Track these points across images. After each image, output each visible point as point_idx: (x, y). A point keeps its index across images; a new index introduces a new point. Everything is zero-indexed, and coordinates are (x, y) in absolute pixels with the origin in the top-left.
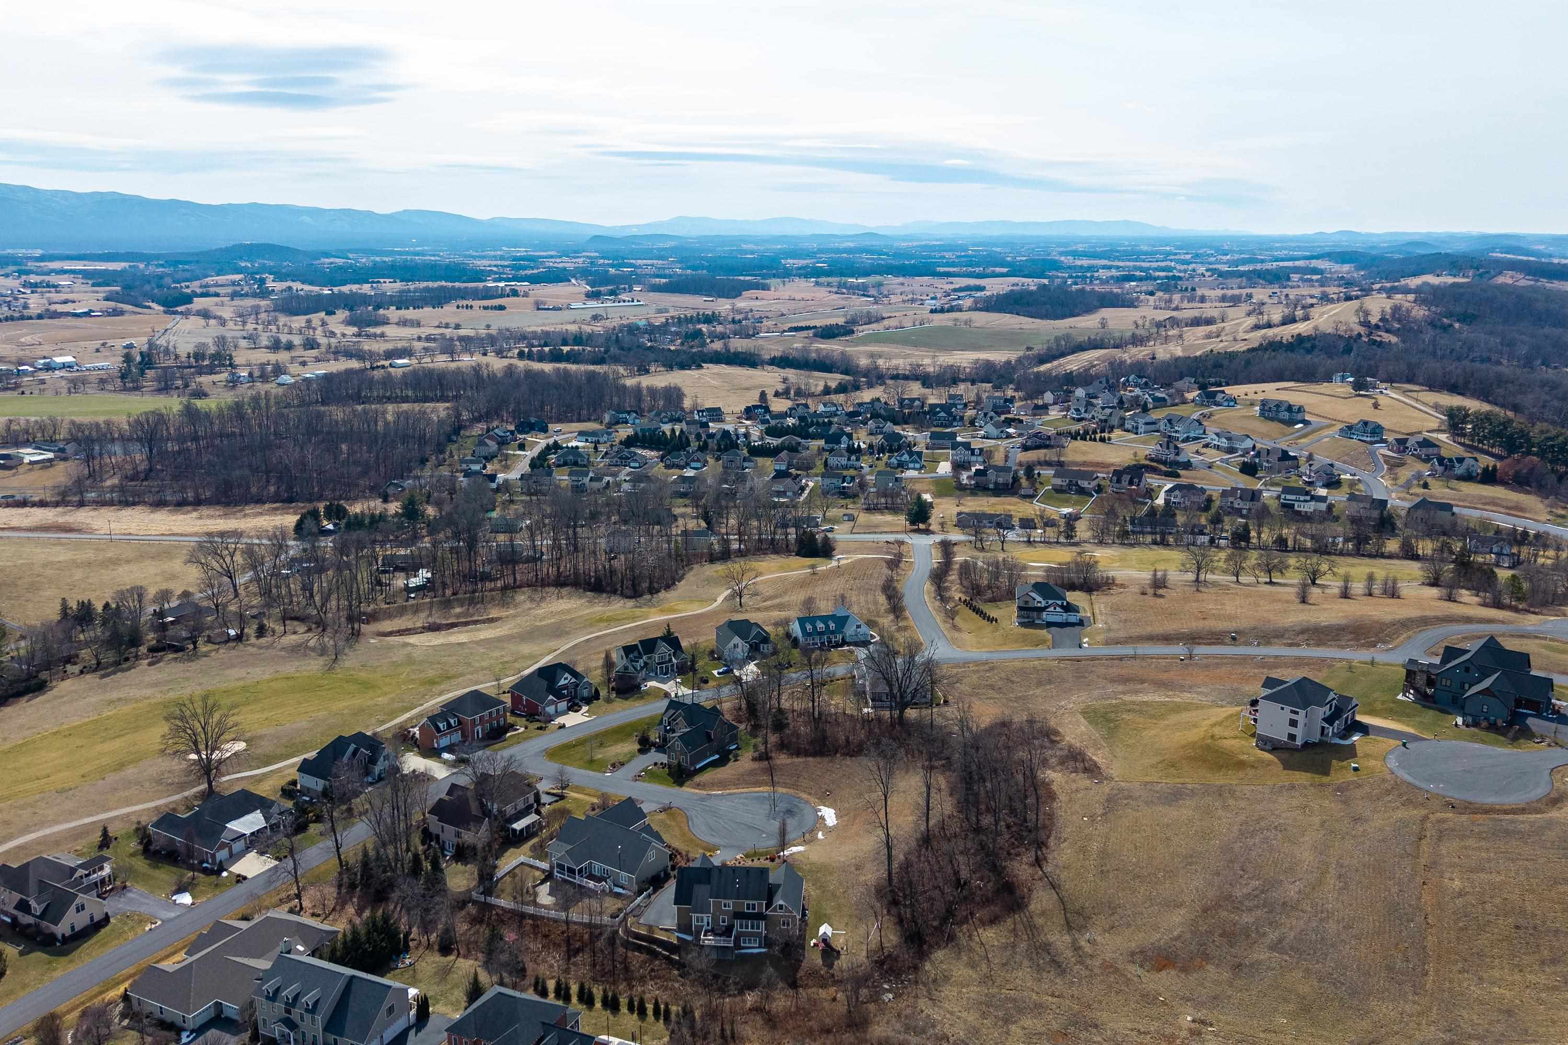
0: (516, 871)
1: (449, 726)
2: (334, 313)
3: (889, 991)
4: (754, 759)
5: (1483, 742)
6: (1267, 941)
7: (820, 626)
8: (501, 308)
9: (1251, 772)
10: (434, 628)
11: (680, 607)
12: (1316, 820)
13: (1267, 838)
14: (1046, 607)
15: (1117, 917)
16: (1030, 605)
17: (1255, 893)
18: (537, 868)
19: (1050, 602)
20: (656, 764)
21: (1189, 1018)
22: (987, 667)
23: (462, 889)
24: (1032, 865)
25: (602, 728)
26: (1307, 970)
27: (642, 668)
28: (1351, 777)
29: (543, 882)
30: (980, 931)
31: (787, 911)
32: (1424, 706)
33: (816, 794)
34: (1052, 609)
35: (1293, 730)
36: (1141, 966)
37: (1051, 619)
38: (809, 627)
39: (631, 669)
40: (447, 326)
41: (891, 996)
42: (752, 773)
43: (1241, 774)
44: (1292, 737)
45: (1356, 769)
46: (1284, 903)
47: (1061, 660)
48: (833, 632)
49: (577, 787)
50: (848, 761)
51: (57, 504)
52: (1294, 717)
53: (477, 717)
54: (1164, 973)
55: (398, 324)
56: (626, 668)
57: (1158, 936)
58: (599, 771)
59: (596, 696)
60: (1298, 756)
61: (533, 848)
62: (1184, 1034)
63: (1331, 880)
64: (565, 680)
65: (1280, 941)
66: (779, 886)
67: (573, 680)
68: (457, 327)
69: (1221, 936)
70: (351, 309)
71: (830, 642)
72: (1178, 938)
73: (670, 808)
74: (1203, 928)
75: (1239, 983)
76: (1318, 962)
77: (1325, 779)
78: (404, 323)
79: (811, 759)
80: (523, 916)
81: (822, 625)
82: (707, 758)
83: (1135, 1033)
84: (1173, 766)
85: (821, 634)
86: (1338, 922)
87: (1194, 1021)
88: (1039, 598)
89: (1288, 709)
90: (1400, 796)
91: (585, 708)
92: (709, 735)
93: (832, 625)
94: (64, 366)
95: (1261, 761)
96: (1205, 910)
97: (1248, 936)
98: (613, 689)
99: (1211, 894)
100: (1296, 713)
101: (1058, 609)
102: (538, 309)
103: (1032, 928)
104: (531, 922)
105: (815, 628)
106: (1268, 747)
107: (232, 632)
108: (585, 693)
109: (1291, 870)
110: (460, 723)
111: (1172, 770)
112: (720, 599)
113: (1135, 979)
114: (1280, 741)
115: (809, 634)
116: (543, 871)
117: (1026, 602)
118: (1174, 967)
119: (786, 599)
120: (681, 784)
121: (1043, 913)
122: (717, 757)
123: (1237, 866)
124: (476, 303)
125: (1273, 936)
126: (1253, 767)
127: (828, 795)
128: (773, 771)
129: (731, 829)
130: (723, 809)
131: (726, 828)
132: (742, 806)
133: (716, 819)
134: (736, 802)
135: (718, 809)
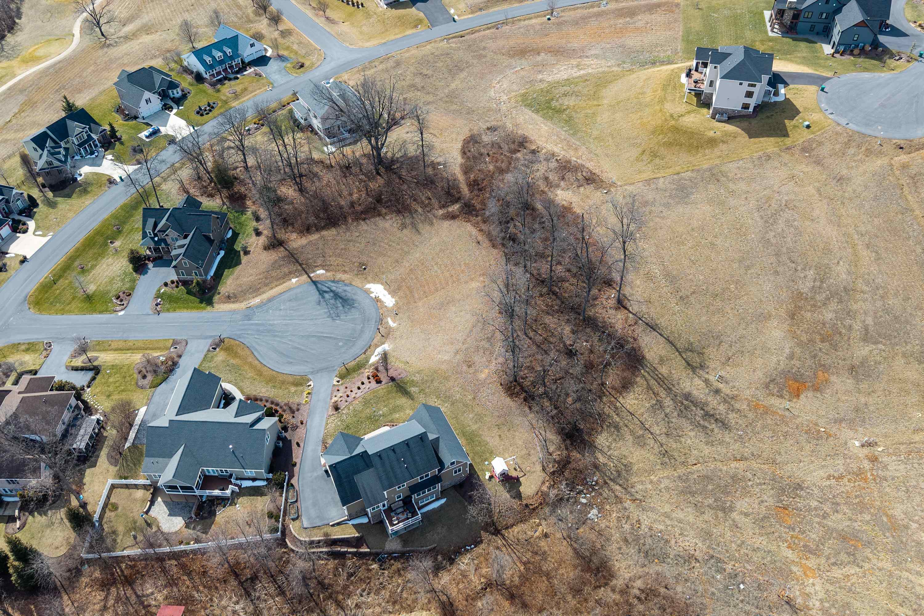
0: (113, 500)
3: (590, 505)
4: (267, 248)
5: (866, 70)
6: (856, 334)
7: (218, 54)
9: (723, 147)
11: (41, 52)
12: (811, 190)
13: (787, 221)
15: (725, 346)
17: (818, 284)
18: (136, 487)
20: (166, 284)
21: (857, 444)
22: (391, 63)
23: (63, 551)
24: (617, 309)
25: (69, 248)
26: (904, 355)
27: (66, 156)
28: (807, 135)
29: (152, 502)
30: (621, 399)
31: (458, 462)
32: (794, 39)
33: (351, 270)
35: (748, 100)
36: (781, 397)
38: (208, 59)
39: (56, 163)
41: (595, 511)
42: (275, 266)
43: (717, 152)
44: (746, 106)
45: (808, 127)
46: (845, 288)
47: (448, 39)
48: (230, 57)
49: (99, 343)
50: (364, 226)
52: (751, 89)
54: (802, 396)
56: (50, 163)
57: (774, 359)
58: (106, 311)
59: (33, 203)
60: (754, 122)
61: (113, 460)
62: (867, 465)
63: (864, 253)
65: (866, 329)
66: (437, 439)
69: (822, 342)
71: (231, 67)
72: (791, 357)
73: (222, 341)
74: (804, 338)
75: (864, 386)
76: (906, 343)
77: (788, 141)
79: (324, 233)
80: (161, 559)
81: (220, 54)
82: (214, 257)
83: (833, 482)
84: (655, 156)
85: (221, 62)
86: (896, 295)
87: (863, 446)
89: (746, 83)
90: (859, 146)
91: (31, 224)
92: (208, 238)
93: (228, 51)
95: (726, 134)
96: (792, 316)
97: (840, 333)
98: (44, 186)
99: (784, 295)
100: (754, 86)
103: (661, 381)
104: (174, 562)
105: (214, 58)
106: (725, 118)
108: (20, 204)
109: (827, 251)
111: (657, 161)
112: (76, 31)
113: (787, 413)
114: (734, 111)
115: (211, 67)
116: (145, 487)
118: (807, 389)
119: (145, 18)
120: (210, 302)
121: (662, 361)
122: (222, 253)
123: (784, 258)
125: (857, 326)
126: (723, 142)
127: (365, 269)
128: (295, 256)
129: (303, 348)
130: (275, 322)
131: (298, 348)
132: (292, 312)
133: (278, 339)
134: (282, 308)
135: (271, 325)
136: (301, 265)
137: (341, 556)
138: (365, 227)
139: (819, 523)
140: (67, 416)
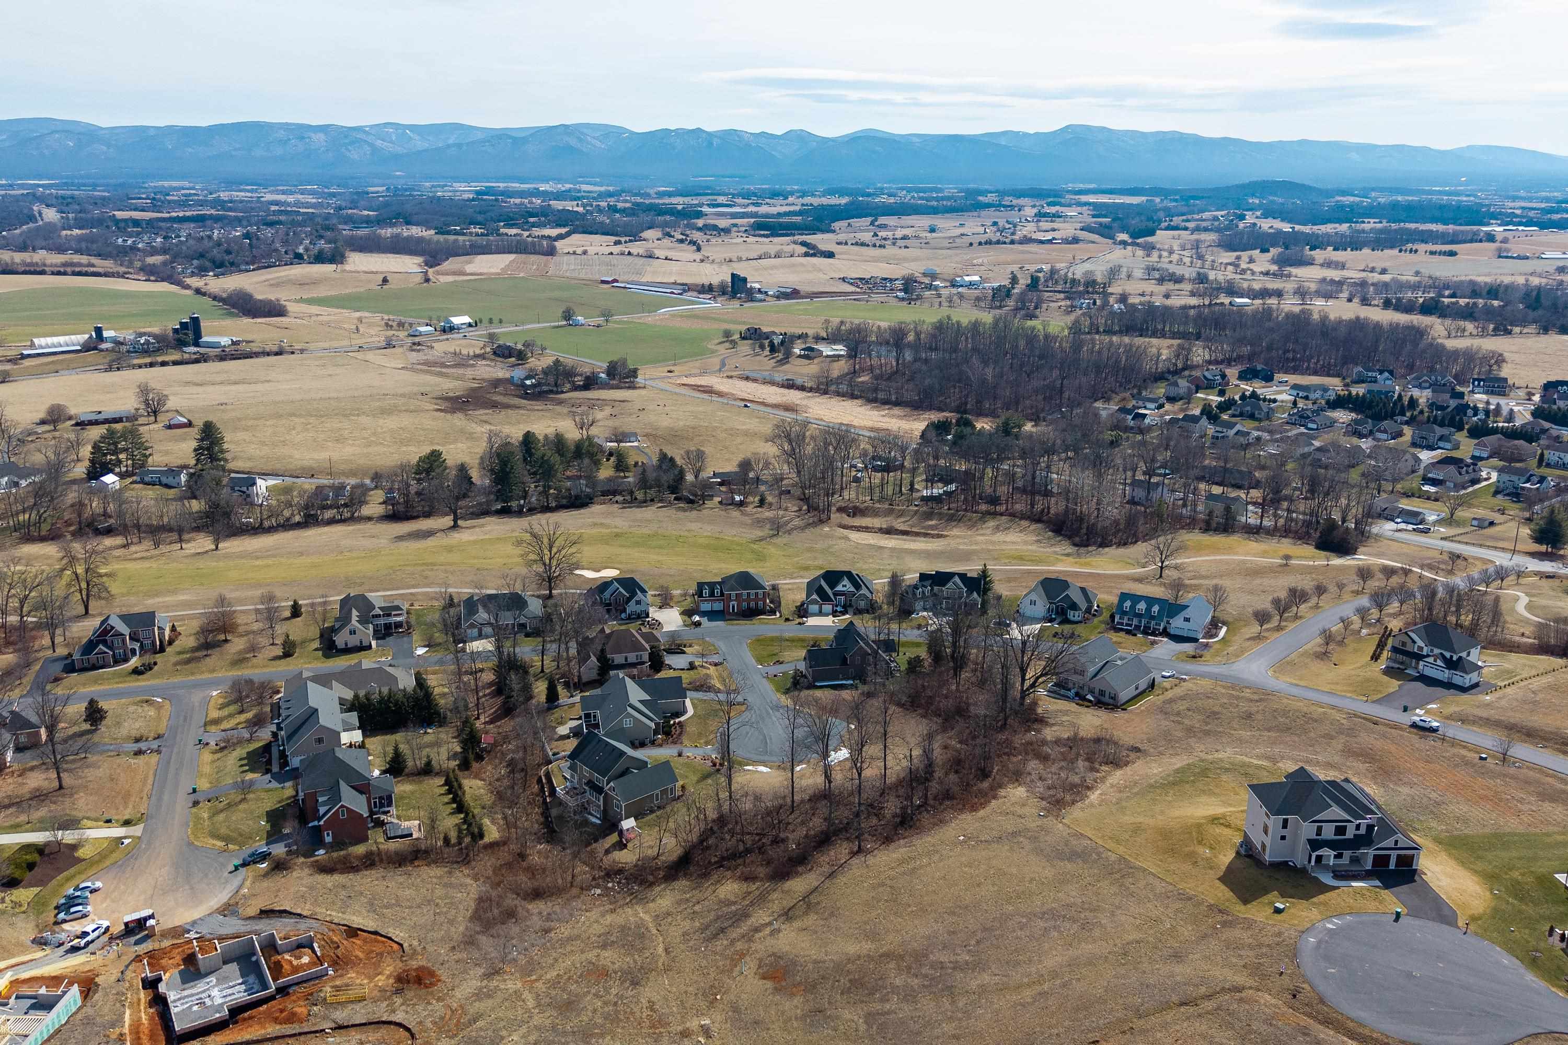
1: (712, 594)
2: (1268, 251)
3: (606, 889)
6: (878, 1007)
8: (1452, 254)
9: (1185, 868)
10: (889, 531)
12: (1137, 937)
13: (1058, 928)
14: (1428, 656)
15: (823, 923)
16: (1409, 648)
17: (950, 965)
19: (1437, 651)
20: (797, 672)
21: (706, 1022)
28: (1261, 915)
29: (580, 718)
30: (731, 881)
31: (616, 794)
34: (1431, 660)
35: (1264, 838)
36: (760, 967)
37: (1429, 672)
38: (1127, 605)
40: (1373, 270)
41: (600, 892)
42: (843, 703)
43: (1173, 866)
44: (1263, 847)
45: (1280, 911)
46: (953, 987)
48: (1153, 618)
51: (811, 390)
52: (1267, 821)
53: (733, 593)
54: (762, 982)
55: (1322, 265)
56: (913, 591)
57: (813, 953)
59: (870, 610)
60: (1247, 871)
62: (677, 1029)
64: (845, 586)
65: (887, 1013)
67: (852, 589)
68: (1384, 271)
70: (1287, 248)
72: (821, 963)
74: (853, 967)
75: (795, 1024)
77: (1234, 906)
78: (1328, 264)
81: (1143, 606)
82: (838, 679)
85: (1140, 616)
87: (704, 1026)
88: (1420, 643)
89: (1264, 808)
90: (1257, 956)
91: (846, 616)
92: (845, 659)
93: (1155, 610)
94: (971, 285)
96: (885, 955)
97: (871, 994)
98: (898, 610)
99: (916, 945)
100: (1268, 816)
101: (1439, 662)
102: (1500, 257)
103: (763, 899)
105: (1135, 607)
106: (1244, 851)
107: (737, 498)
108: (862, 604)
110: (722, 594)
113: (737, 973)
114: (1255, 849)
115: (1126, 613)
117: (1404, 644)
118: (777, 983)
120: (787, 692)
121: (788, 891)
122: (850, 682)
123: (982, 936)
124: (1422, 247)
125: (891, 1006)
126: (1197, 864)
137: (542, 789)
139: (589, 992)
140: (632, 658)
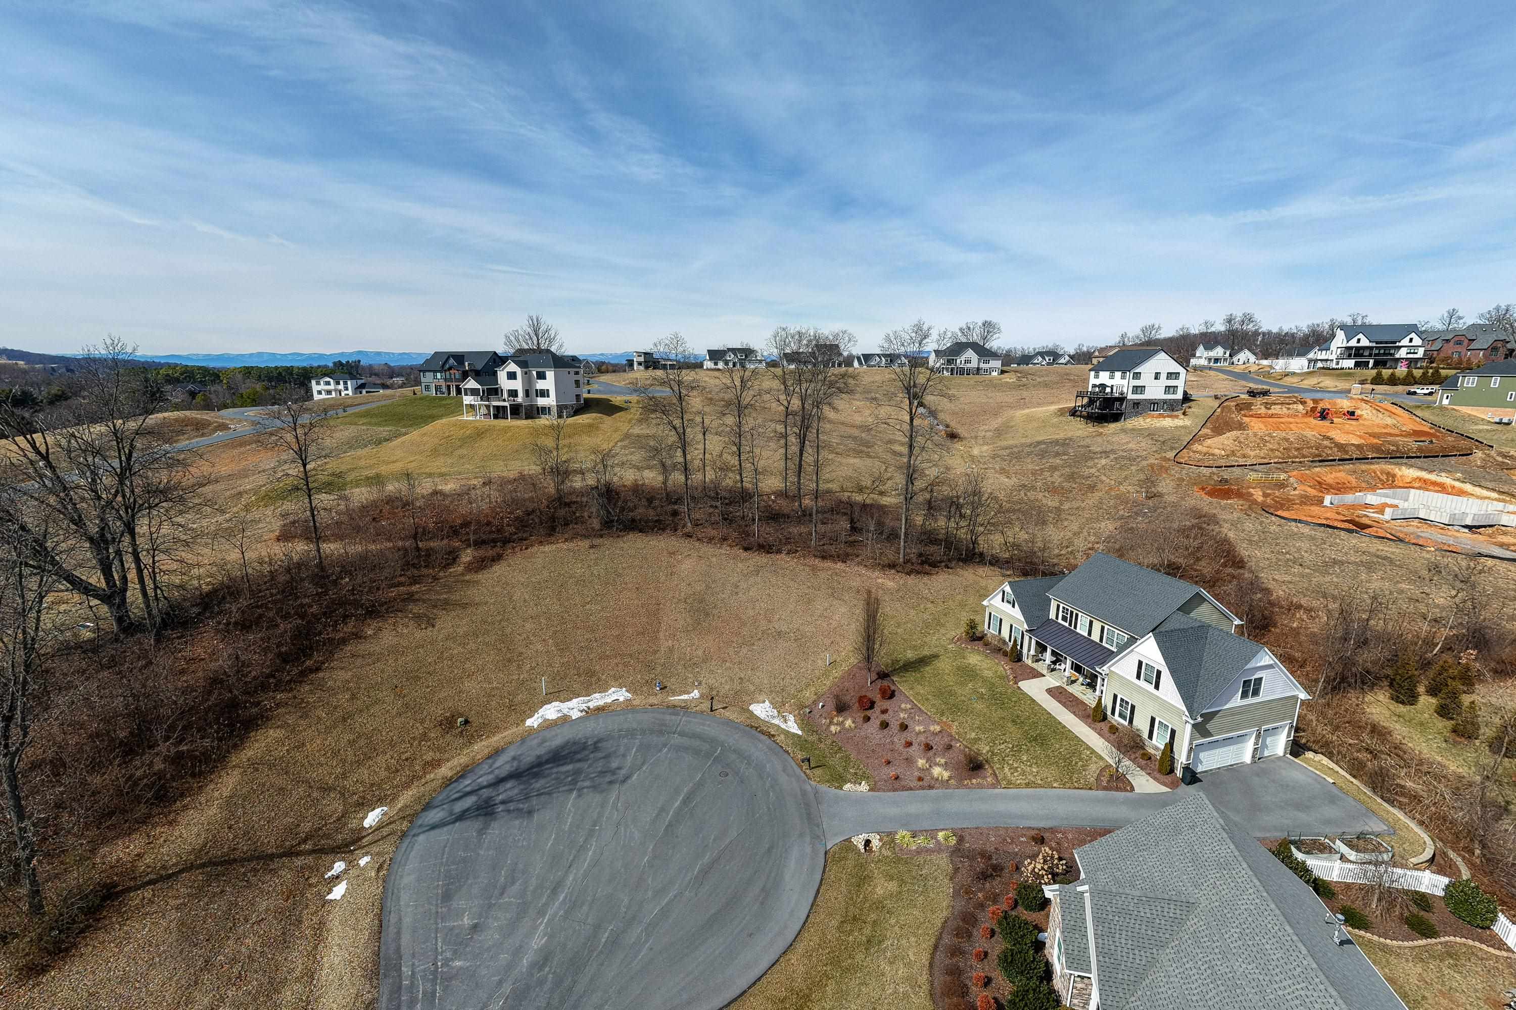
9: (603, 424)
50: (335, 677)
52: (577, 377)
89: (572, 371)
95: (592, 420)
100: (578, 373)
127: (467, 722)
128: (237, 854)
129: (707, 859)
130: (537, 942)
131: (706, 872)
132: (517, 887)
133: (636, 931)
134: (467, 921)
135: (545, 958)
136: (291, 853)
138: (342, 675)
